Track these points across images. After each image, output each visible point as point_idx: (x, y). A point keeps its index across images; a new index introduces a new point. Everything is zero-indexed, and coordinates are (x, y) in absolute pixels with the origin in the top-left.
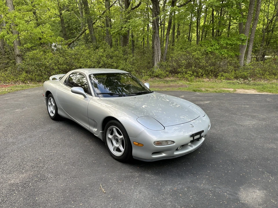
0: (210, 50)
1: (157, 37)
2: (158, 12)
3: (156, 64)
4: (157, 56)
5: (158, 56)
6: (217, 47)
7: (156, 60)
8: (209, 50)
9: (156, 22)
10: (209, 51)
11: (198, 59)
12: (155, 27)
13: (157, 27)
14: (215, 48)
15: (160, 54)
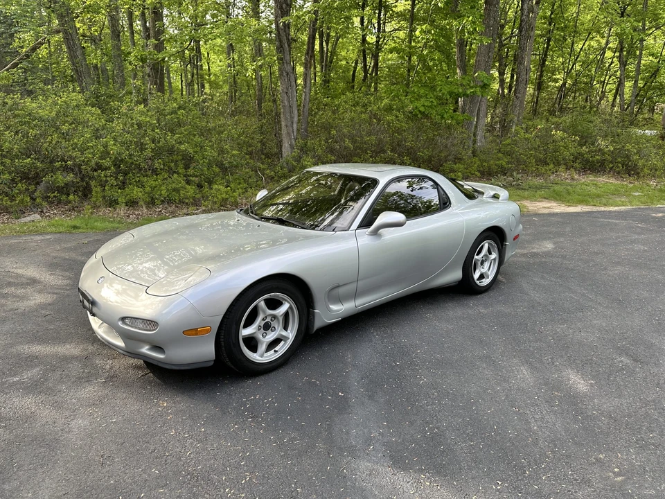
0: (422, 109)
1: (288, 74)
2: (287, 5)
3: (286, 145)
4: (290, 123)
5: (292, 123)
6: (434, 101)
7: (289, 134)
8: (420, 109)
9: (285, 31)
10: (420, 111)
11: (399, 131)
12: (282, 47)
13: (286, 45)
14: (430, 104)
15: (296, 119)
